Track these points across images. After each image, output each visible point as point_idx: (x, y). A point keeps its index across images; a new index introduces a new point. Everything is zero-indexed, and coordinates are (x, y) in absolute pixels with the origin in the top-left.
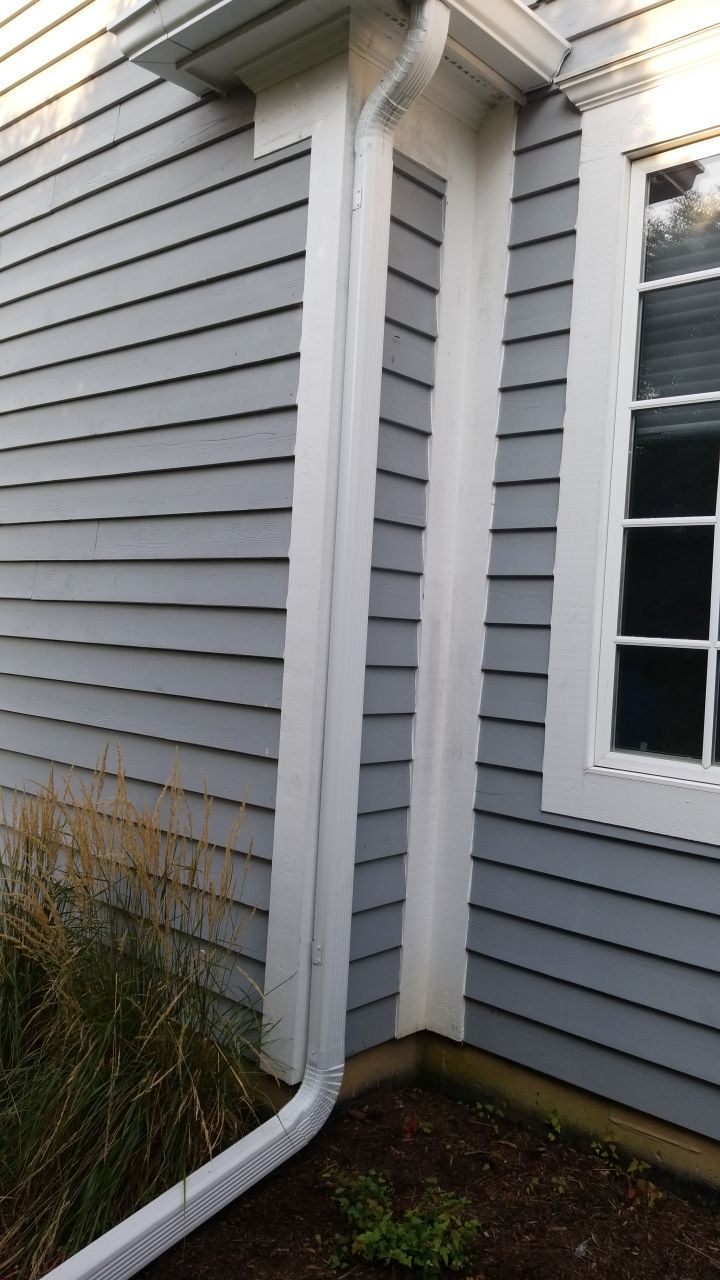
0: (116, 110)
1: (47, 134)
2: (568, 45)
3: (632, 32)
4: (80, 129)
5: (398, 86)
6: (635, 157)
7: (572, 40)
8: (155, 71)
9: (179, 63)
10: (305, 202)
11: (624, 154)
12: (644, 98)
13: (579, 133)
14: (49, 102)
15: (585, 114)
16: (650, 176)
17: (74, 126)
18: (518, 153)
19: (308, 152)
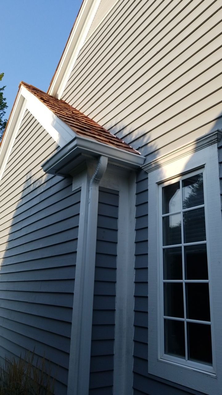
0: (51, 180)
1: (40, 185)
2: (144, 157)
3: (158, 154)
4: (46, 184)
5: (96, 175)
6: (159, 183)
7: (145, 156)
8: (53, 174)
9: (56, 172)
10: (80, 202)
11: (156, 183)
12: (160, 169)
13: (147, 178)
14: (41, 177)
15: (149, 174)
16: (163, 188)
17: (44, 183)
18: (137, 183)
19: (80, 190)
